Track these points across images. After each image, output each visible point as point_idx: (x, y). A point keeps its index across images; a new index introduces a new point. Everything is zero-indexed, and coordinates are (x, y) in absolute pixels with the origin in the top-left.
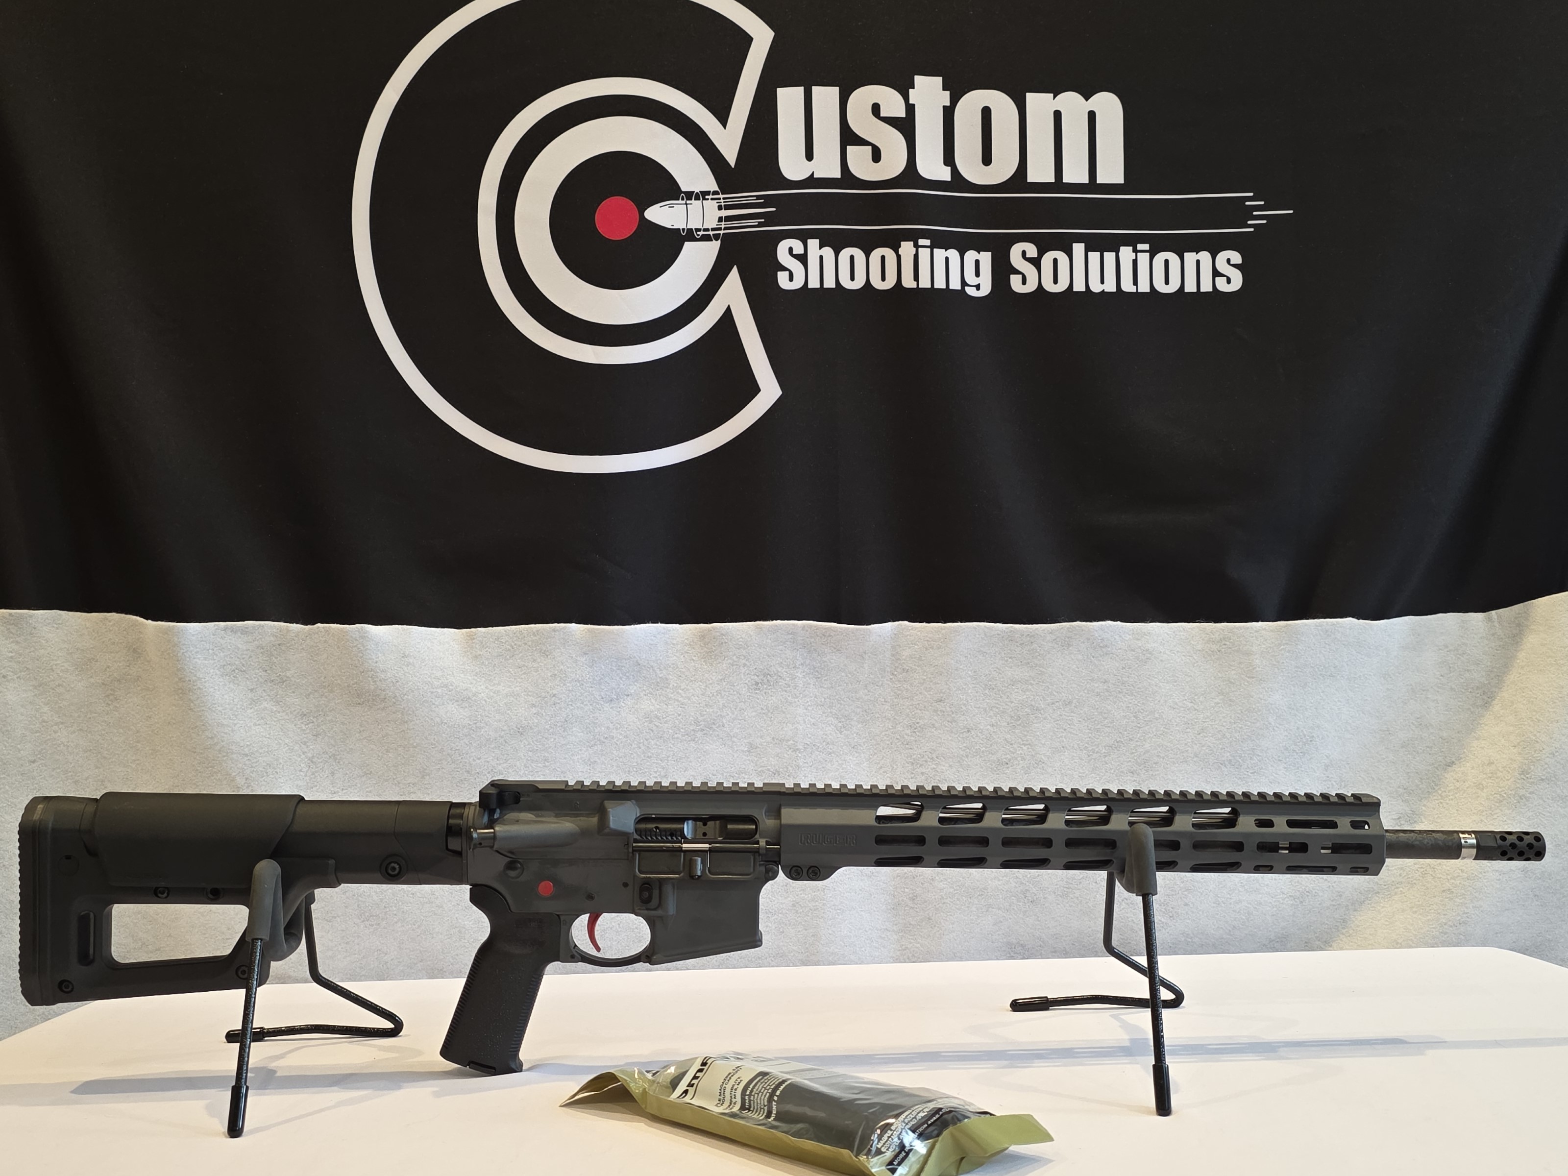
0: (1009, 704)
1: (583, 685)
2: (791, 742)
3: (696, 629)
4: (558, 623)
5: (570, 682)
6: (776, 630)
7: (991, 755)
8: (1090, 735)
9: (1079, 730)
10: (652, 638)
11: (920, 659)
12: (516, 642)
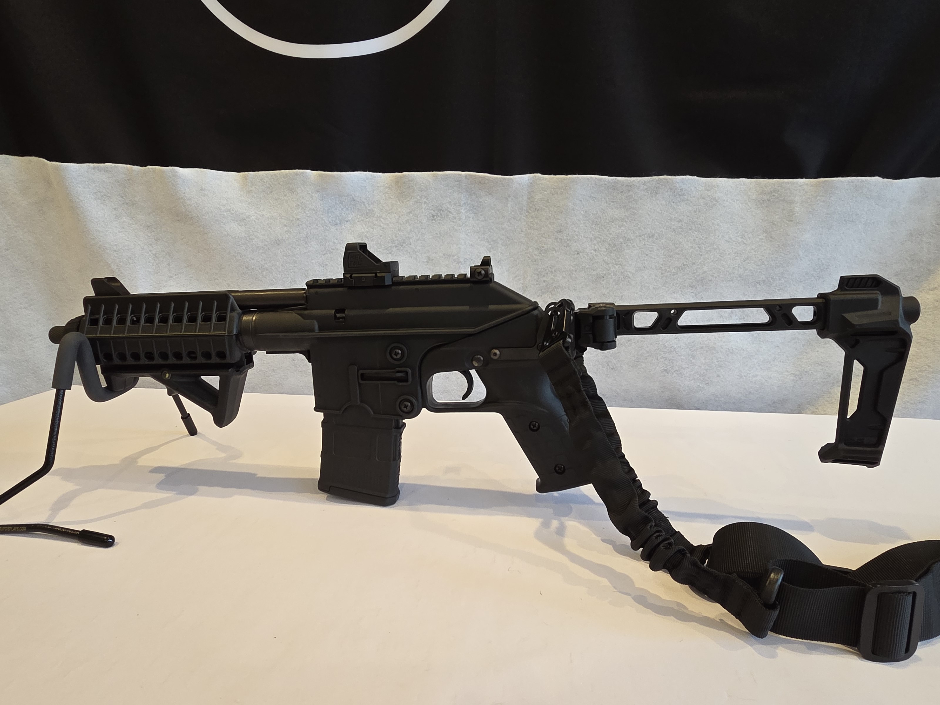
0: (609, 235)
1: (317, 213)
2: (456, 257)
3: (393, 176)
4: (299, 169)
5: (308, 211)
6: (447, 177)
7: (592, 271)
8: (665, 259)
9: (657, 255)
10: (363, 182)
11: (547, 201)
12: (273, 182)
